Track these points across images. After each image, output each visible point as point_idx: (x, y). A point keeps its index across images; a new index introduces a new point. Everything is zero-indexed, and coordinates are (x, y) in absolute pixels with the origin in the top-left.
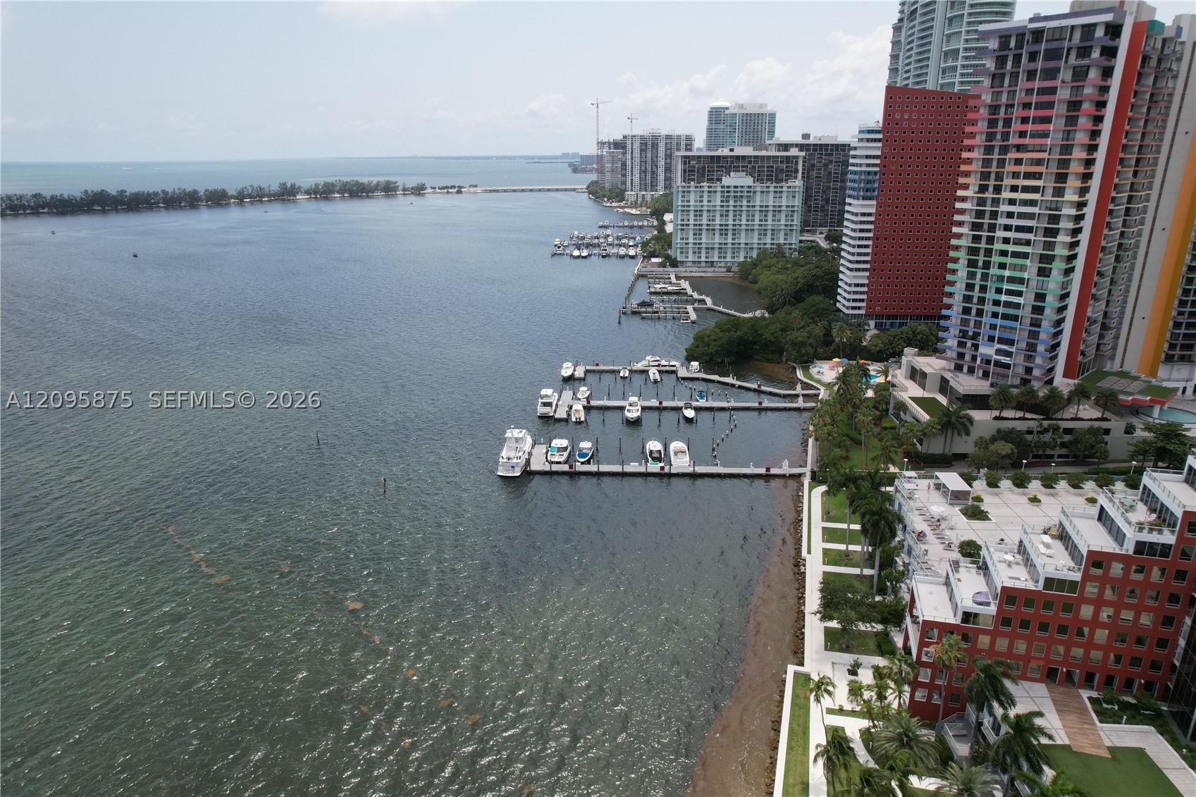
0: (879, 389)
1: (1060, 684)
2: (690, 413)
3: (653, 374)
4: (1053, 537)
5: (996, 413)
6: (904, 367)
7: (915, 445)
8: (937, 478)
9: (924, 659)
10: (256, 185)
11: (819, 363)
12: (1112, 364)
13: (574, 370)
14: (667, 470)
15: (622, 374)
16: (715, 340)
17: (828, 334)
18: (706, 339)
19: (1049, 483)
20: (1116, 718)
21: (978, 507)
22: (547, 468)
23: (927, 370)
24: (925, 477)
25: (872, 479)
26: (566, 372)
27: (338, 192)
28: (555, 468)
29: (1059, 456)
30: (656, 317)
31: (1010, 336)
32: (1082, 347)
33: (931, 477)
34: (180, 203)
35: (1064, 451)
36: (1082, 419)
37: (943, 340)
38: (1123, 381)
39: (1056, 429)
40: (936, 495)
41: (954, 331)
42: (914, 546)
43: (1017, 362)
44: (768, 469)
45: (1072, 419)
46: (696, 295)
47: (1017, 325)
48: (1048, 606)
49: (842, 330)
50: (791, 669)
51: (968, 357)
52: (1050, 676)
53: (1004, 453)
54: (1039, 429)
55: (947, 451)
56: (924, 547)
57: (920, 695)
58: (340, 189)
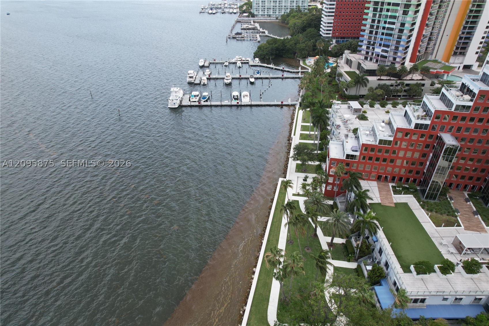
0: (332, 68)
1: (382, 182)
2: (252, 80)
3: (239, 64)
4: (386, 124)
5: (379, 77)
6: (344, 59)
7: (344, 91)
8: (349, 104)
9: (331, 173)
11: (309, 58)
12: (432, 56)
13: (205, 63)
14: (240, 104)
15: (225, 64)
16: (266, 49)
17: (315, 46)
18: (262, 48)
19: (395, 105)
20: (400, 193)
21: (364, 115)
22: (189, 104)
23: (353, 59)
24: (345, 104)
25: (320, 104)
26: (201, 64)
28: (193, 104)
29: (403, 96)
30: (243, 39)
31: (388, 44)
32: (419, 49)
33: (347, 104)
35: (405, 94)
36: (414, 80)
37: (361, 46)
38: (434, 64)
39: (403, 84)
40: (348, 111)
41: (365, 42)
42: (335, 131)
43: (390, 55)
44: (282, 102)
45: (410, 80)
46: (261, 30)
47: (391, 38)
48: (380, 151)
49: (320, 43)
50: (281, 180)
51: (370, 54)
52: (379, 178)
53: (379, 94)
54: (396, 84)
55: (357, 94)
56: (339, 131)
57: (329, 188)
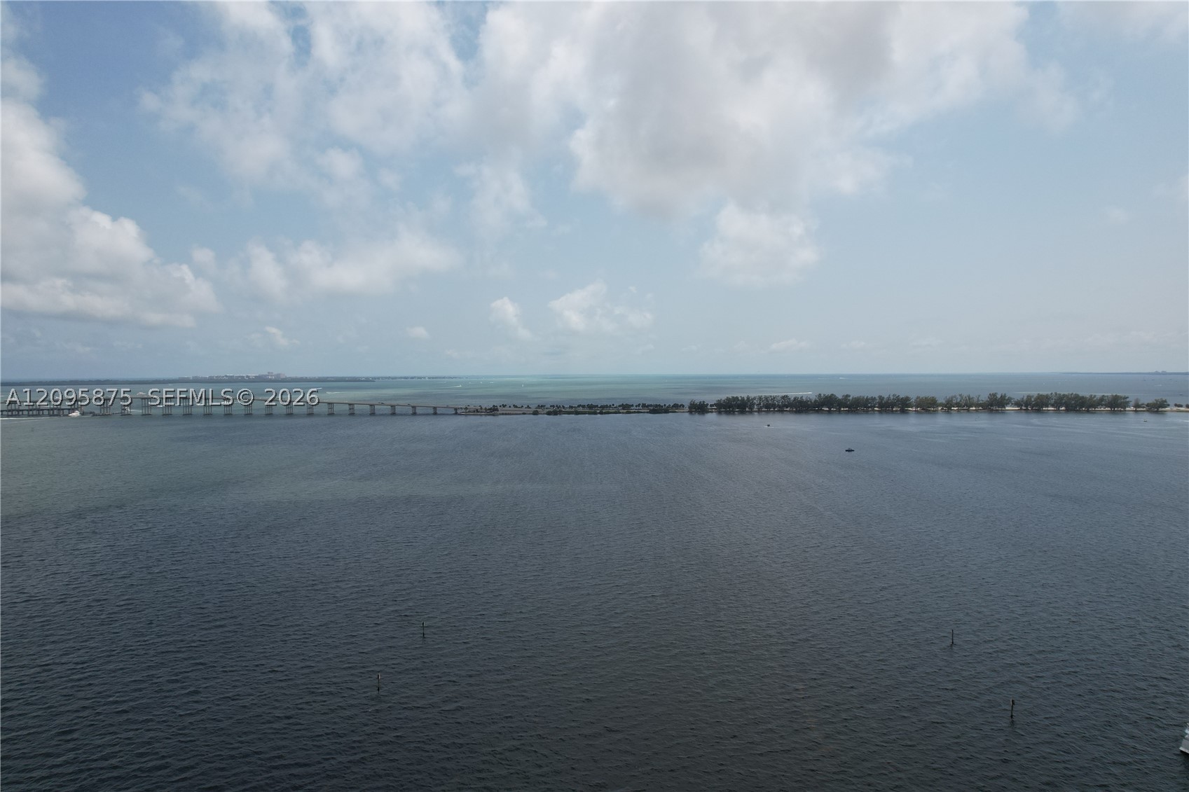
10: (965, 394)
27: (1053, 406)
34: (892, 408)
58: (1055, 402)
